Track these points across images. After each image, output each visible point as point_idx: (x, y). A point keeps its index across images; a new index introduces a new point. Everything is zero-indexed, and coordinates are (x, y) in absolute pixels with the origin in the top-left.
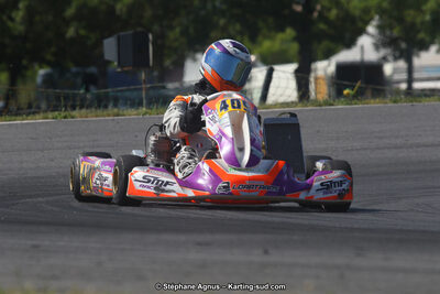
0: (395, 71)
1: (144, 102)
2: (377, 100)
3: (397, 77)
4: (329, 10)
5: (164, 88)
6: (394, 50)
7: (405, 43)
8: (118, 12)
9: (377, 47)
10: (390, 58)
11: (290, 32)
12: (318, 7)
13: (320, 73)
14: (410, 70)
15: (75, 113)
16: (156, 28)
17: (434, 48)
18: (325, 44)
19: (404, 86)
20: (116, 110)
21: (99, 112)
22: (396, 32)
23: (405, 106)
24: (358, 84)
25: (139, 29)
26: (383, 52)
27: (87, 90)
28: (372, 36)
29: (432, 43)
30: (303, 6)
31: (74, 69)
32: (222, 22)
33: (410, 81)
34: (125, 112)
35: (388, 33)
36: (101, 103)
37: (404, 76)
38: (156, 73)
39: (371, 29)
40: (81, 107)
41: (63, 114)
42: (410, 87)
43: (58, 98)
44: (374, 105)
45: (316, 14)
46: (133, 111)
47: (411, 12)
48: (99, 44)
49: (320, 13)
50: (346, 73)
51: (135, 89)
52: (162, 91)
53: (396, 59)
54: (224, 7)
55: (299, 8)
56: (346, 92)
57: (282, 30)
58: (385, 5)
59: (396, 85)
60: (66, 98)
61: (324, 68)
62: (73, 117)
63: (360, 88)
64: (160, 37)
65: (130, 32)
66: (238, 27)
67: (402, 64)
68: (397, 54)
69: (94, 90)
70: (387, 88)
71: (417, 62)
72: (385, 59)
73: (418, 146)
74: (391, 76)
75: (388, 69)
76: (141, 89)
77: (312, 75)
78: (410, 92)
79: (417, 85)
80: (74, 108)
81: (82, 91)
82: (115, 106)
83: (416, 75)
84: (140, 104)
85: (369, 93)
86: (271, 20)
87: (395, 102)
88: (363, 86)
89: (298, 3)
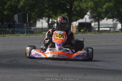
0: (95, 25)
1: (25, 32)
2: (90, 33)
3: (95, 27)
4: (77, 8)
5: (31, 28)
6: (95, 19)
7: (98, 17)
8: (18, 8)
9: (90, 18)
10: (93, 21)
11: (66, 14)
12: (74, 7)
13: (74, 25)
14: (99, 25)
15: (6, 35)
16: (29, 12)
17: (105, 19)
18: (76, 17)
19: (97, 29)
20: (17, 35)
21: (13, 35)
22: (95, 14)
23: (97, 34)
24: (85, 28)
25: (24, 12)
26: (91, 20)
27: (9, 29)
28: (89, 15)
29: (105, 17)
30: (70, 7)
31: (6, 23)
32: (47, 11)
33: (99, 28)
34: (20, 35)
35: (93, 15)
36: (13, 33)
37: (97, 26)
38: (28, 24)
39: (88, 13)
40: (8, 34)
41: (3, 36)
42: (99, 29)
43: (1, 31)
44: (89, 34)
45: (73, 9)
46: (22, 35)
47: (100, 9)
48: (13, 16)
49: (74, 9)
50: (81, 25)
51: (23, 29)
52: (30, 29)
53: (95, 22)
54: (48, 6)
55: (68, 7)
56: (81, 30)
57: (64, 13)
58: (92, 6)
59: (95, 29)
60: (4, 31)
61: (75, 24)
62: (5, 36)
63: (85, 29)
64: (30, 15)
65: (22, 13)
66: (51, 12)
67: (97, 23)
68: (95, 20)
69: (11, 29)
70: (93, 30)
71: (101, 22)
72: (92, 22)
73: (101, 46)
74: (93, 26)
75: (93, 24)
76: (24, 29)
77: (72, 26)
78: (99, 31)
79: (101, 29)
80: (6, 34)
81: (8, 29)
82: (17, 33)
83: (100, 26)
84: (24, 33)
85: (87, 31)
86: (60, 10)
87: (95, 34)
88: (86, 29)
89: (68, 6)
